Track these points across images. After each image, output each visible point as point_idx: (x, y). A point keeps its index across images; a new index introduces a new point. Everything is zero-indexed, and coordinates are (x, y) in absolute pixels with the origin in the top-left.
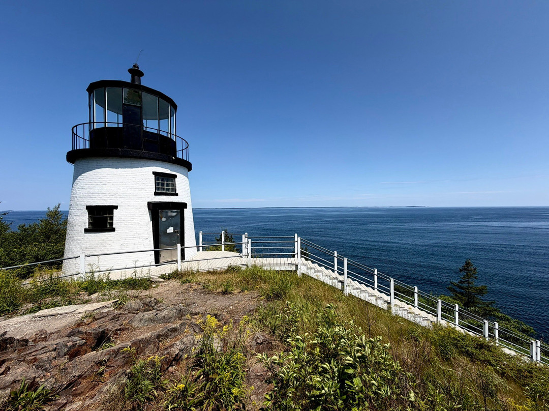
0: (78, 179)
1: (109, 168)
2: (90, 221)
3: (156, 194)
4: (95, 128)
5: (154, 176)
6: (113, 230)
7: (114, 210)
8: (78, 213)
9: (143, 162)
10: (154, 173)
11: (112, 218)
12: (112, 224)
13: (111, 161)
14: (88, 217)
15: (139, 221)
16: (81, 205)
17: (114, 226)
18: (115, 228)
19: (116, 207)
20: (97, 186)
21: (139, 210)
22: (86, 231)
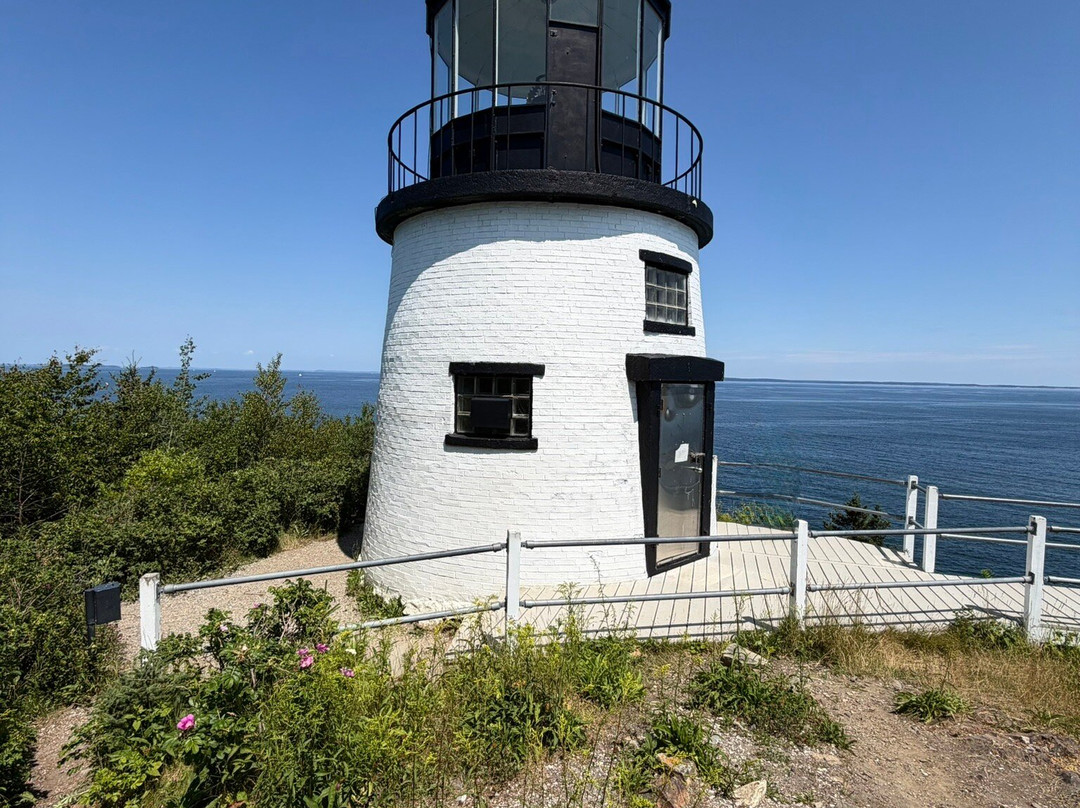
0: (421, 277)
1: (516, 238)
2: (460, 413)
3: (650, 328)
4: (456, 116)
5: (643, 264)
6: (531, 445)
7: (535, 379)
8: (426, 384)
9: (615, 216)
10: (645, 255)
11: (526, 407)
12: (526, 425)
13: (522, 215)
14: (453, 400)
15: (603, 420)
16: (433, 359)
17: (535, 433)
18: (536, 440)
19: (539, 370)
20: (482, 298)
21: (605, 381)
22: (451, 442)
